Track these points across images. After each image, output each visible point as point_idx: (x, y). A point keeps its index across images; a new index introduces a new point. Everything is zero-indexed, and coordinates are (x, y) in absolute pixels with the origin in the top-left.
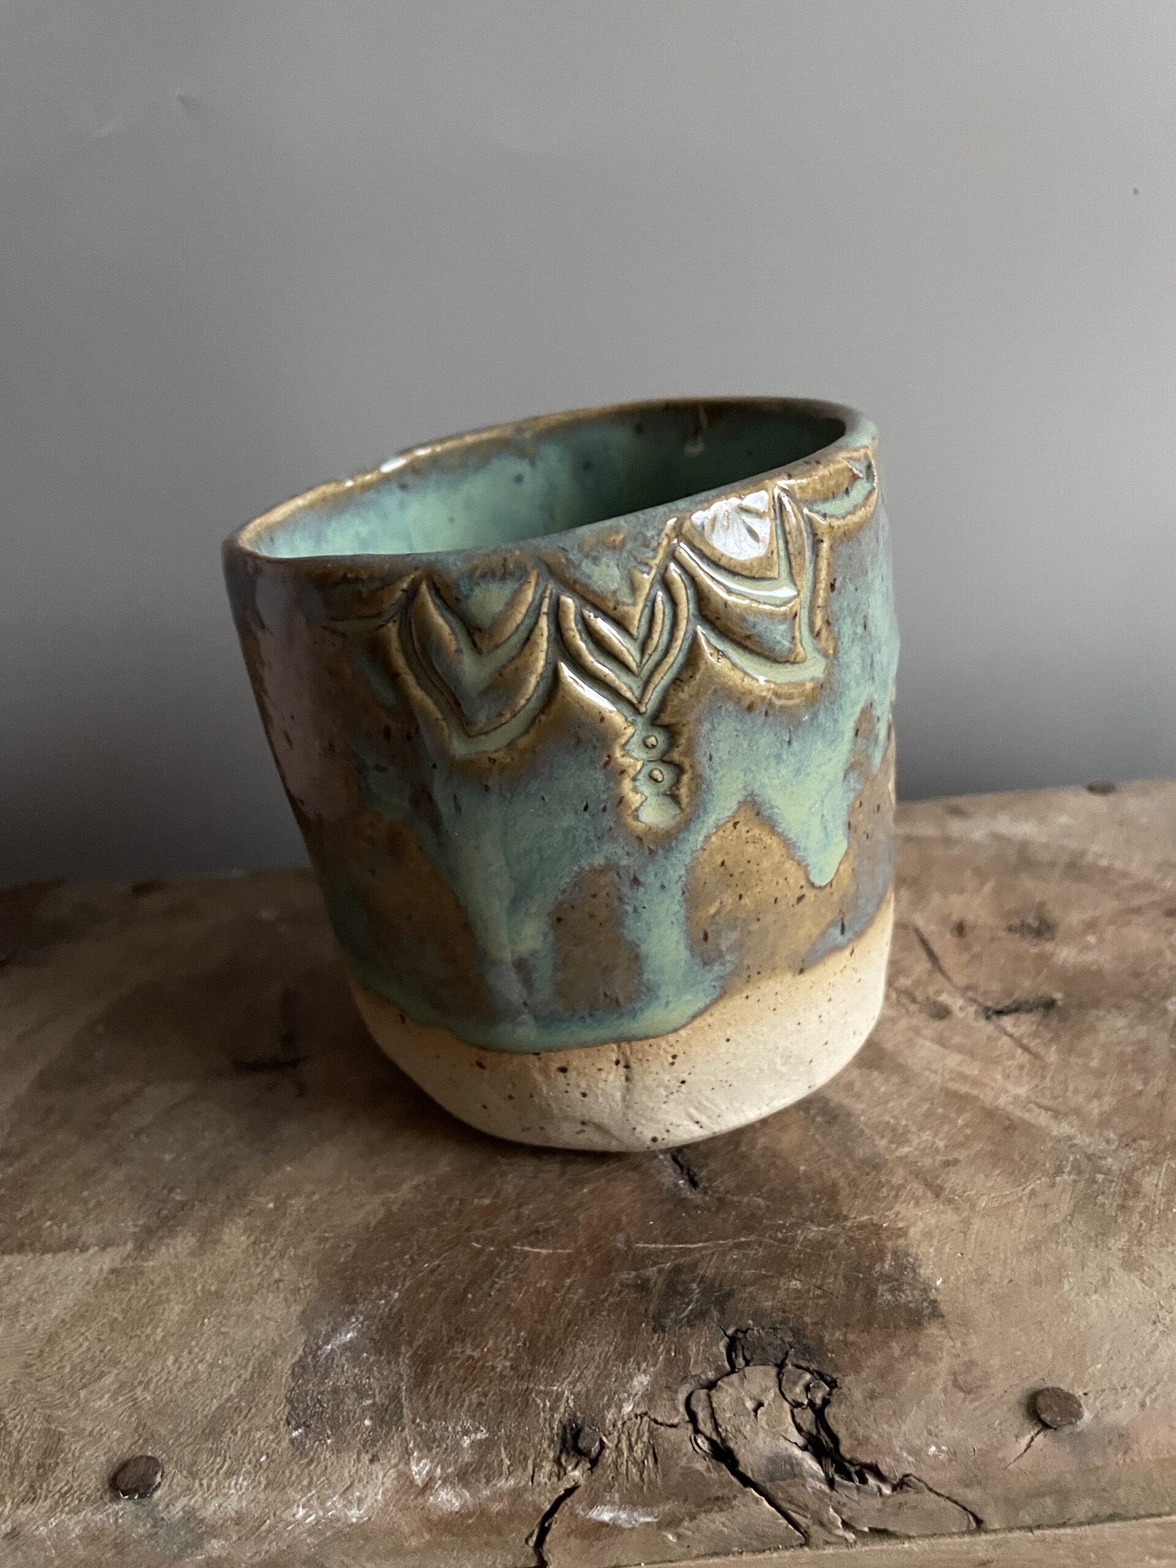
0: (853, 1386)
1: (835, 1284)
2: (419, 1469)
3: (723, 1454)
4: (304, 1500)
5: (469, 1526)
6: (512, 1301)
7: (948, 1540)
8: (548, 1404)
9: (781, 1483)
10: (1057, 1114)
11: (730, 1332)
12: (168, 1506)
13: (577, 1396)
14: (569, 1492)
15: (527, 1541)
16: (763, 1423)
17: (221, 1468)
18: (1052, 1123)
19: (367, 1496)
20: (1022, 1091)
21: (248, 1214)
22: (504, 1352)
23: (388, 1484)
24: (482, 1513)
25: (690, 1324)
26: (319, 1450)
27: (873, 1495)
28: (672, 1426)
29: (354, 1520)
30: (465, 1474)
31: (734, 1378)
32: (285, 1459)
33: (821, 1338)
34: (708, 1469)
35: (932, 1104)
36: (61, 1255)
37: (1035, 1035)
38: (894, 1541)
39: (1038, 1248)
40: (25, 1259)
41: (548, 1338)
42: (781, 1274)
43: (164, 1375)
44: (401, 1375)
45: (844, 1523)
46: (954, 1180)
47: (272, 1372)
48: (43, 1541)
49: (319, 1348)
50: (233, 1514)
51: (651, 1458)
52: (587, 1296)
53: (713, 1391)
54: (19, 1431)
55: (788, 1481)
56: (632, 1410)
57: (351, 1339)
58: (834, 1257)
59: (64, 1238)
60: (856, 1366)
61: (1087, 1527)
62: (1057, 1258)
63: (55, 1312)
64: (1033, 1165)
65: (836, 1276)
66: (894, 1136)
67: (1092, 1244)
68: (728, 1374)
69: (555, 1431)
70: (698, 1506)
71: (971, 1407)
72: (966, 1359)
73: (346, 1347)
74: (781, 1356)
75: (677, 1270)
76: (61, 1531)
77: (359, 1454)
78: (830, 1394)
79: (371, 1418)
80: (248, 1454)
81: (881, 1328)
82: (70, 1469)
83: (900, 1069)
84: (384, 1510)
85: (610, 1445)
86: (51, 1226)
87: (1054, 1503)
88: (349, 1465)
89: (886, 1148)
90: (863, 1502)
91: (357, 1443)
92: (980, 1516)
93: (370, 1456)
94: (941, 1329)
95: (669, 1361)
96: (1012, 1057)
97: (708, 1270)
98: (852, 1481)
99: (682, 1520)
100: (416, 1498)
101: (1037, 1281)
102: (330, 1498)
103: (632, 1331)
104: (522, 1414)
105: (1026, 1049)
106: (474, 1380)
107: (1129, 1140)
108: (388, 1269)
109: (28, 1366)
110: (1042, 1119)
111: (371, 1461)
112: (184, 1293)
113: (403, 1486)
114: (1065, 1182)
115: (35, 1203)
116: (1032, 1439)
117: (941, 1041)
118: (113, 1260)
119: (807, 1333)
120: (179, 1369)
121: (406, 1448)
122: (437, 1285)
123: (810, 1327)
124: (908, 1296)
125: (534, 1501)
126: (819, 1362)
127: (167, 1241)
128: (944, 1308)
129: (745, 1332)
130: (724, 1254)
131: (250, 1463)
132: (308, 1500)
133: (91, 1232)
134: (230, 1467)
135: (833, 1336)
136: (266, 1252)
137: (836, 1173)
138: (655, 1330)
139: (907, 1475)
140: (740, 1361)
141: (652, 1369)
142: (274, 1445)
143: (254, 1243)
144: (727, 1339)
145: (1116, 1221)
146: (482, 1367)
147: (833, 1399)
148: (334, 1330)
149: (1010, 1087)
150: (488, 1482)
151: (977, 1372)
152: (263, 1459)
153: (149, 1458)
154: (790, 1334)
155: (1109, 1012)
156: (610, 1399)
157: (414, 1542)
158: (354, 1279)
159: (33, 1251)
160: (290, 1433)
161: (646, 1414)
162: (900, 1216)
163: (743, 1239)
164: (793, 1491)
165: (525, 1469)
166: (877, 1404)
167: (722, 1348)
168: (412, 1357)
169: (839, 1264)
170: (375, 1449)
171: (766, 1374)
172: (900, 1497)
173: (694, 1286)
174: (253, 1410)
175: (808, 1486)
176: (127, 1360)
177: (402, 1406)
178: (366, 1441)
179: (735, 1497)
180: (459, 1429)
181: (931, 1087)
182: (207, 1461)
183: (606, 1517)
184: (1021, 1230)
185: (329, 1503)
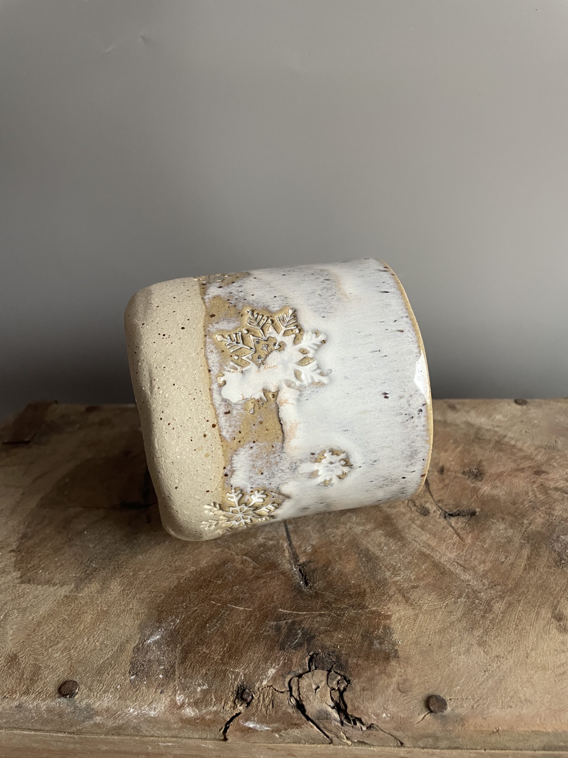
0: (357, 684)
1: (357, 637)
2: (179, 699)
3: (300, 707)
4: (133, 705)
5: (197, 723)
6: (224, 629)
7: (388, 748)
8: (233, 677)
9: (322, 721)
10: (465, 569)
11: (311, 654)
12: (80, 702)
13: (245, 675)
14: (237, 715)
15: (220, 730)
16: (318, 695)
17: (102, 689)
18: (462, 573)
19: (158, 707)
20: (453, 556)
21: (122, 577)
22: (218, 652)
23: (166, 703)
24: (203, 719)
25: (295, 648)
26: (141, 686)
27: (359, 730)
28: (282, 692)
29: (152, 715)
30: (197, 703)
31: (310, 674)
32: (127, 688)
33: (347, 662)
34: (293, 712)
35: (413, 558)
36: (45, 587)
37: (464, 529)
38: (367, 746)
39: (444, 631)
40: (31, 587)
41: (237, 648)
42: (336, 631)
43: (83, 644)
44: (176, 657)
45: (346, 737)
46: (414, 595)
47: (125, 650)
48: (31, 710)
49: (145, 641)
50: (105, 708)
51: (271, 705)
52: (254, 631)
53: (300, 679)
54: (24, 664)
55: (325, 721)
56: (266, 684)
57: (158, 638)
58: (359, 625)
59: (47, 578)
60: (359, 675)
61: (446, 750)
62: (451, 637)
63: (41, 613)
64: (450, 592)
65: (358, 634)
66: (394, 571)
67: (467, 632)
68: (307, 672)
69: (234, 689)
70: (288, 726)
71: (402, 699)
72: (405, 677)
73: (155, 642)
74: (330, 666)
75: (293, 623)
76: (38, 707)
77: (156, 689)
78: (347, 686)
79: (163, 674)
80: (113, 684)
81: (372, 660)
82: (43, 682)
83: (402, 539)
84: (165, 713)
85: (256, 698)
86: (42, 572)
87: (432, 740)
88: (152, 694)
89: (390, 577)
90: (354, 732)
91: (156, 684)
92: (402, 741)
93: (160, 691)
94: (397, 663)
95: (284, 664)
96: (451, 538)
97: (306, 625)
98: (350, 722)
99: (282, 730)
100: (177, 709)
101: (440, 647)
102: (143, 706)
103: (271, 649)
104: (222, 680)
105: (458, 535)
106: (205, 663)
107: (493, 585)
108: (176, 609)
109: (29, 635)
110: (459, 571)
111: (161, 693)
112: (93, 610)
113: (172, 705)
114: (461, 602)
115: (35, 561)
116: (425, 716)
117: (422, 527)
118: (65, 591)
119: (342, 658)
120: (88, 644)
121: (175, 689)
122: (195, 619)
123: (344, 656)
124: (386, 647)
125: (223, 717)
126: (344, 672)
127: (88, 585)
128: (400, 654)
129: (317, 655)
130: (314, 618)
131: (113, 688)
132: (135, 706)
133: (58, 577)
134: (105, 688)
135: (352, 661)
136: (127, 595)
137: (366, 586)
138: (280, 650)
139: (372, 724)
140: (313, 667)
141: (277, 667)
142: (123, 681)
143: (123, 590)
144: (309, 656)
145: (479, 623)
146: (209, 657)
147: (347, 689)
148: (152, 634)
149: (448, 554)
150: (206, 707)
151: (408, 684)
152: (118, 687)
153: (74, 681)
154: (335, 658)
155: (498, 521)
156: (259, 677)
157: (175, 726)
158: (162, 612)
159: (34, 583)
160: (130, 677)
161: (272, 686)
162: (390, 609)
163: (322, 612)
164: (327, 725)
165: (221, 703)
166: (365, 693)
167: (307, 661)
168: (182, 650)
169: (360, 630)
170: (163, 688)
171: (323, 674)
172: (369, 732)
173: (299, 631)
174: (117, 665)
175: (332, 723)
176: (69, 637)
177: (175, 671)
178: (159, 684)
179: (303, 724)
180: (197, 683)
181: (414, 550)
182: (97, 685)
183: (251, 725)
184: (438, 622)
185: (143, 708)
